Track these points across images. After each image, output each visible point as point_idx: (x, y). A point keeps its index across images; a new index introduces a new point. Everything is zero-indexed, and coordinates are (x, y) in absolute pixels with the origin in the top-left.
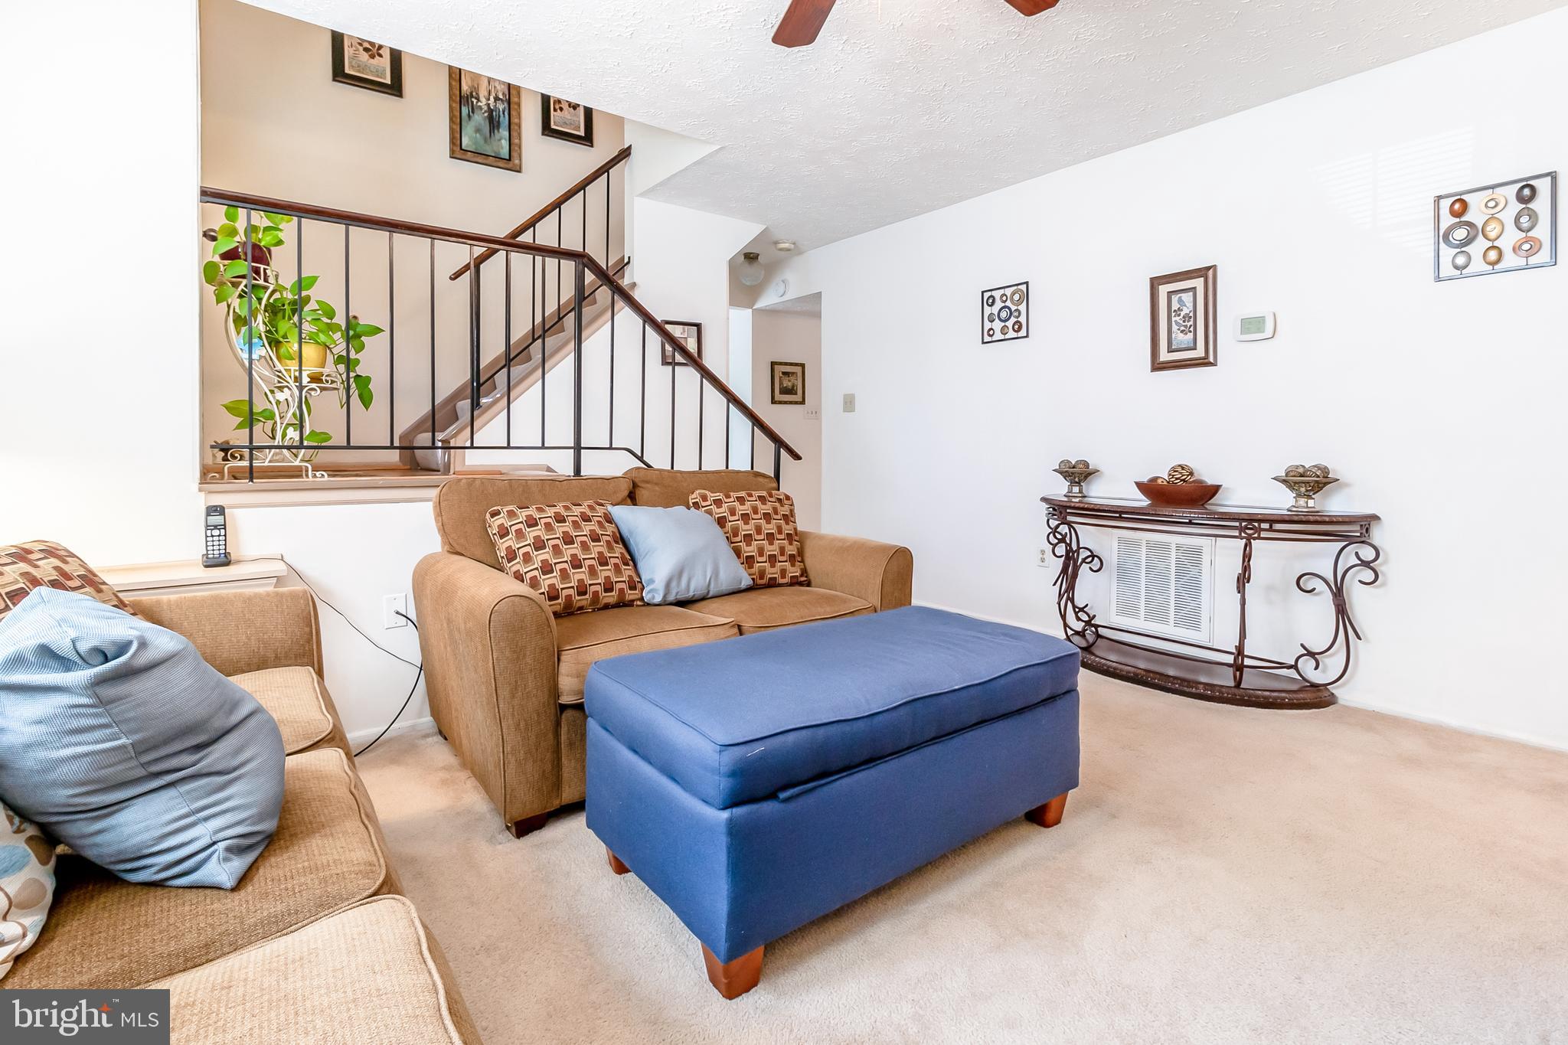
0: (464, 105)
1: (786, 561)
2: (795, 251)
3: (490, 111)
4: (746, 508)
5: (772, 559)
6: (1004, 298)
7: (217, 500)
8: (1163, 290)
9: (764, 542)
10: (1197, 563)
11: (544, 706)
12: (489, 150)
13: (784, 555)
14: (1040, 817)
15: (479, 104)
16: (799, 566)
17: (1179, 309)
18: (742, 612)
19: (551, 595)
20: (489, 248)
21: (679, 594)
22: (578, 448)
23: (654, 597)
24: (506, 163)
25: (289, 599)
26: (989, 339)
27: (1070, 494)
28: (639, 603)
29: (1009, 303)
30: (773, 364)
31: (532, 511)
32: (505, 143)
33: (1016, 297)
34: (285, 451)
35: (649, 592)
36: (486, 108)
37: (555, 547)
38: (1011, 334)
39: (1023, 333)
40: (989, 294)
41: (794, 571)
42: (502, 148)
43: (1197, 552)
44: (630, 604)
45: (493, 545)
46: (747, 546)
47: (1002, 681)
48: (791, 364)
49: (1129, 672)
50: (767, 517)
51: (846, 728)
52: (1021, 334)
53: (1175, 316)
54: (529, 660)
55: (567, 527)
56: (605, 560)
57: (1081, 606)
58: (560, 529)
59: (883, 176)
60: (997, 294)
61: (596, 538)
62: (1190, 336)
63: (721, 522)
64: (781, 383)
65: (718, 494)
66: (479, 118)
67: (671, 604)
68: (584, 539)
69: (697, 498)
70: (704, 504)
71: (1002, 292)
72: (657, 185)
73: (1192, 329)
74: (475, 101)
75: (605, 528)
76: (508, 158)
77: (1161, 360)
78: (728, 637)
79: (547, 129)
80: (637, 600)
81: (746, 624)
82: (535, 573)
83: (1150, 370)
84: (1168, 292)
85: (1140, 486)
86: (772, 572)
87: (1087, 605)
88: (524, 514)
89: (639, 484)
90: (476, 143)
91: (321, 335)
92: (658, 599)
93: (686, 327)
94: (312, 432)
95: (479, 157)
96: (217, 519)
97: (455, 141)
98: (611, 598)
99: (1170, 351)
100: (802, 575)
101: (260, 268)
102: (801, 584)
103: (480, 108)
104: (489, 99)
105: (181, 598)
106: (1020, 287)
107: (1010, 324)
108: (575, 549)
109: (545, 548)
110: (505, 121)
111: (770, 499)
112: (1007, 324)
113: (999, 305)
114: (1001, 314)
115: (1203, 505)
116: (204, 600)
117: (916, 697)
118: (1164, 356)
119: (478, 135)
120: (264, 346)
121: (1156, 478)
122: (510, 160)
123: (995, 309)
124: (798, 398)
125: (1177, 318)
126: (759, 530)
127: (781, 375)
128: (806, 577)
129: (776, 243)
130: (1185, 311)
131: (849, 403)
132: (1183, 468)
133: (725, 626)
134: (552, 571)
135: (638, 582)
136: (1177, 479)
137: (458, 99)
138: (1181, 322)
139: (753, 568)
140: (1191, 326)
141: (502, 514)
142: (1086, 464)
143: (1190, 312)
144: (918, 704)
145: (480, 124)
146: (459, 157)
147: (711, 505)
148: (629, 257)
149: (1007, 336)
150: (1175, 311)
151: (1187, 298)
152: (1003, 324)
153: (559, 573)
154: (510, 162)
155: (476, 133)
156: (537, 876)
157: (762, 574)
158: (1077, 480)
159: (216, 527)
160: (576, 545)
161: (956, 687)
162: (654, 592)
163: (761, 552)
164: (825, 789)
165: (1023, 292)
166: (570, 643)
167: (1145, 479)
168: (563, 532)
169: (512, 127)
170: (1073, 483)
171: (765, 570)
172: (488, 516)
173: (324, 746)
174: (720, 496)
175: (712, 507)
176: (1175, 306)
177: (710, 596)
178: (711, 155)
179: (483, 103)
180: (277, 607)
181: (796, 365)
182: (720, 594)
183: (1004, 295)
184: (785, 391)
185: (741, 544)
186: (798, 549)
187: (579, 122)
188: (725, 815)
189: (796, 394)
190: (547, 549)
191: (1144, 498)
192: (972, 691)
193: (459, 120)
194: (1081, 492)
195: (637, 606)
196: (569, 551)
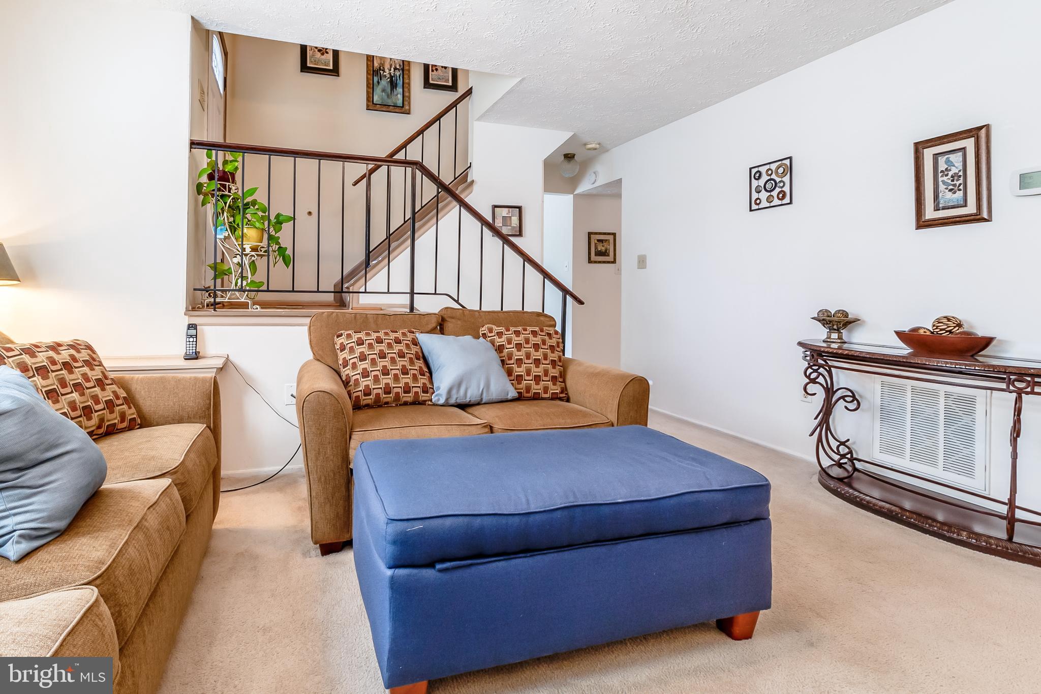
0: (375, 76)
1: (549, 381)
2: (602, 149)
3: (391, 77)
4: (521, 339)
5: (537, 379)
6: (770, 172)
7: (194, 321)
8: (928, 153)
9: (532, 365)
10: (971, 412)
11: (338, 469)
12: (390, 102)
13: (547, 376)
14: (726, 627)
15: (385, 74)
16: (560, 385)
17: (946, 169)
18: (497, 417)
19: (365, 392)
20: (376, 165)
21: (458, 399)
22: (412, 293)
23: (439, 400)
24: (400, 109)
25: (201, 382)
26: (757, 207)
27: (829, 340)
28: (430, 403)
29: (774, 176)
30: (590, 234)
31: (362, 335)
32: (400, 97)
33: (781, 170)
34: (237, 293)
35: (436, 396)
36: (388, 76)
37: (373, 360)
38: (776, 202)
39: (787, 200)
40: (756, 170)
41: (555, 389)
42: (398, 100)
43: (972, 401)
44: (423, 403)
45: (337, 356)
46: (518, 367)
47: (672, 501)
48: (605, 234)
49: (883, 508)
50: (536, 347)
51: (503, 520)
52: (785, 201)
53: (942, 176)
54: (328, 436)
55: (383, 347)
56: (407, 371)
57: (843, 440)
58: (378, 348)
59: (656, 84)
60: (763, 170)
61: (402, 355)
62: (960, 194)
63: (500, 349)
64: (596, 248)
65: (501, 328)
66: (384, 83)
67: (452, 406)
68: (394, 355)
69: (485, 330)
70: (490, 335)
71: (767, 167)
72: (486, 112)
73: (961, 187)
74: (382, 72)
75: (411, 348)
76: (401, 105)
77: (927, 218)
78: (480, 434)
79: (427, 84)
80: (429, 400)
81: (496, 426)
82: (358, 376)
83: (914, 228)
84: (934, 155)
85: (900, 335)
86: (536, 388)
87: (848, 440)
88: (356, 336)
89: (447, 319)
90: (382, 99)
91: (256, 223)
92: (442, 401)
93: (511, 209)
94: (252, 281)
95: (385, 107)
96: (193, 332)
97: (369, 99)
98: (409, 397)
99: (937, 209)
100: (562, 392)
101: (226, 185)
102: (561, 399)
103: (385, 76)
104: (390, 70)
105: (144, 377)
106: (784, 162)
107: (775, 193)
108: (386, 362)
109: (366, 360)
110: (400, 82)
111: (541, 333)
112: (772, 193)
113: (765, 178)
114: (767, 186)
115: (972, 356)
116: (155, 379)
117: (575, 504)
118: (930, 213)
119: (383, 94)
120: (227, 230)
121: (919, 328)
122: (403, 107)
123: (762, 182)
124: (611, 258)
125: (945, 178)
126: (528, 356)
127: (596, 242)
128: (566, 394)
129: (585, 145)
130: (954, 170)
131: (642, 262)
132: (949, 320)
133: (478, 426)
134: (368, 376)
135: (430, 388)
136: (941, 330)
137: (372, 72)
138: (950, 181)
139: (521, 384)
140: (960, 185)
141: (343, 336)
142: (846, 314)
143: (960, 171)
144: (578, 510)
145: (385, 86)
146: (372, 109)
147: (495, 336)
148: (471, 163)
149: (772, 204)
150: (942, 171)
151: (957, 158)
152: (769, 194)
153: (373, 378)
154: (403, 109)
155: (382, 92)
156: (320, 585)
157: (528, 389)
158: (835, 327)
159: (191, 336)
160: (387, 359)
161: (620, 501)
162: (440, 396)
163: (528, 372)
164: (482, 567)
165: (787, 166)
166: (360, 427)
167: (906, 328)
168: (379, 350)
169: (404, 86)
170: (831, 330)
171: (531, 386)
172: (335, 337)
173: (168, 476)
174: (502, 329)
175: (495, 337)
176: (942, 166)
177: (483, 402)
178: (517, 85)
179: (387, 73)
180: (193, 386)
181: (609, 234)
182: (491, 401)
183: (770, 169)
184: (599, 253)
185: (513, 365)
186: (560, 373)
187: (448, 76)
188: (389, 572)
189: (608, 255)
190: (367, 361)
191: (904, 346)
192: (638, 506)
193: (372, 85)
194: (840, 338)
195: (429, 405)
196: (381, 363)
